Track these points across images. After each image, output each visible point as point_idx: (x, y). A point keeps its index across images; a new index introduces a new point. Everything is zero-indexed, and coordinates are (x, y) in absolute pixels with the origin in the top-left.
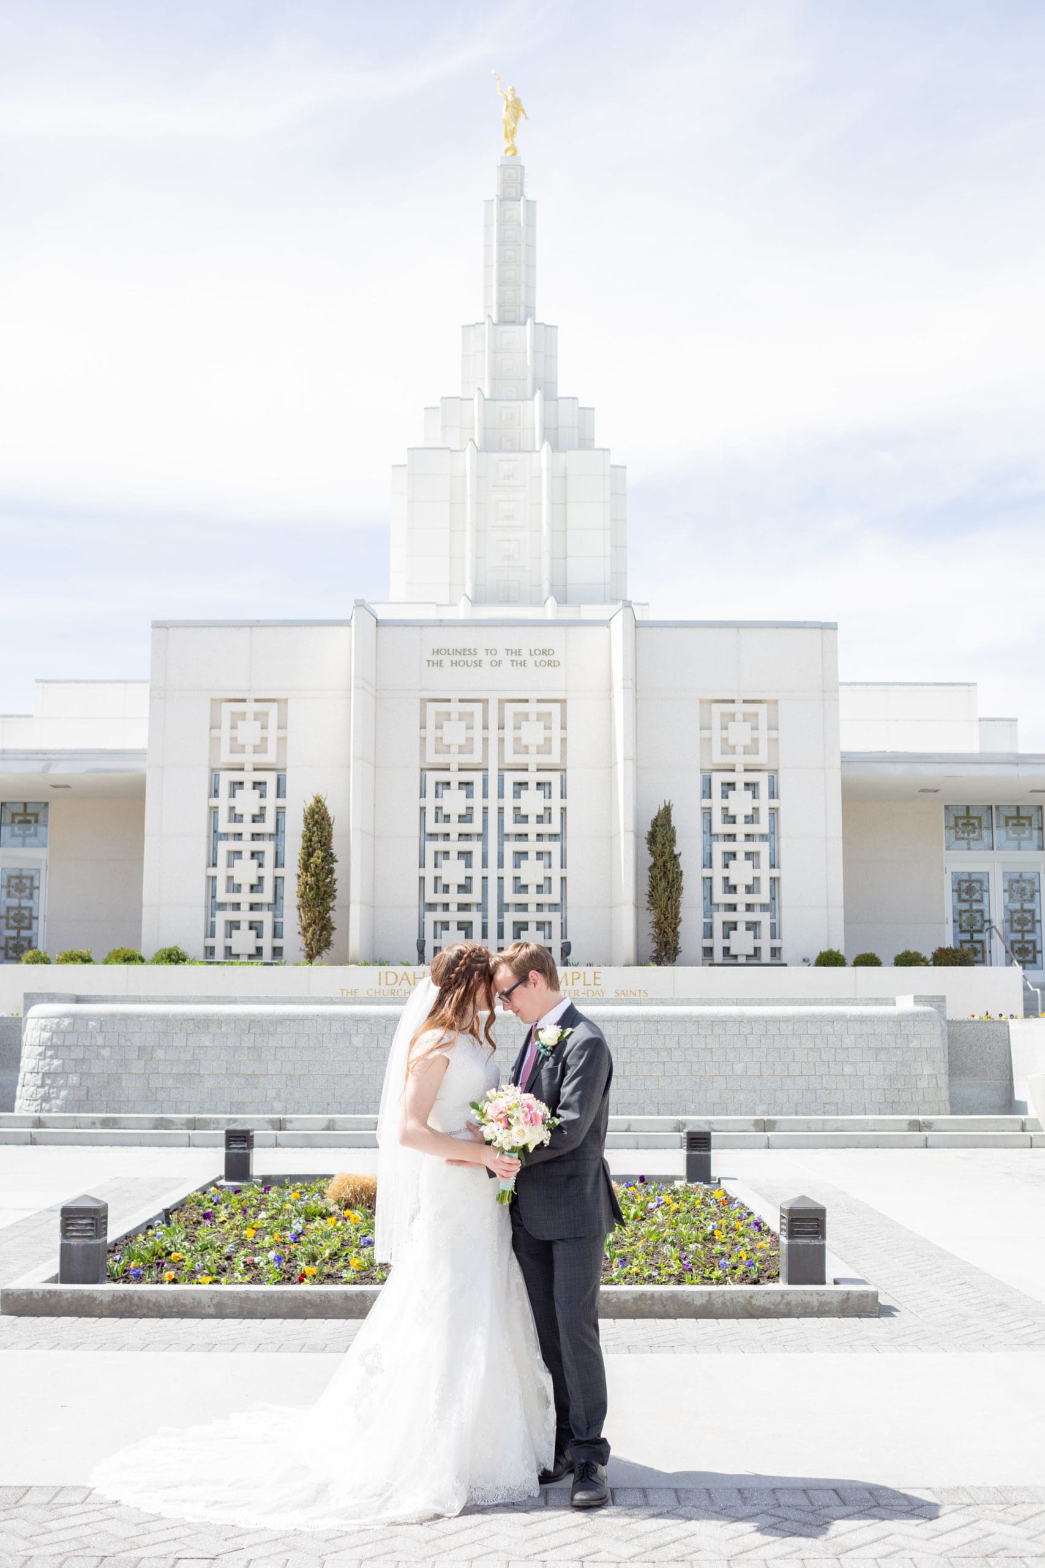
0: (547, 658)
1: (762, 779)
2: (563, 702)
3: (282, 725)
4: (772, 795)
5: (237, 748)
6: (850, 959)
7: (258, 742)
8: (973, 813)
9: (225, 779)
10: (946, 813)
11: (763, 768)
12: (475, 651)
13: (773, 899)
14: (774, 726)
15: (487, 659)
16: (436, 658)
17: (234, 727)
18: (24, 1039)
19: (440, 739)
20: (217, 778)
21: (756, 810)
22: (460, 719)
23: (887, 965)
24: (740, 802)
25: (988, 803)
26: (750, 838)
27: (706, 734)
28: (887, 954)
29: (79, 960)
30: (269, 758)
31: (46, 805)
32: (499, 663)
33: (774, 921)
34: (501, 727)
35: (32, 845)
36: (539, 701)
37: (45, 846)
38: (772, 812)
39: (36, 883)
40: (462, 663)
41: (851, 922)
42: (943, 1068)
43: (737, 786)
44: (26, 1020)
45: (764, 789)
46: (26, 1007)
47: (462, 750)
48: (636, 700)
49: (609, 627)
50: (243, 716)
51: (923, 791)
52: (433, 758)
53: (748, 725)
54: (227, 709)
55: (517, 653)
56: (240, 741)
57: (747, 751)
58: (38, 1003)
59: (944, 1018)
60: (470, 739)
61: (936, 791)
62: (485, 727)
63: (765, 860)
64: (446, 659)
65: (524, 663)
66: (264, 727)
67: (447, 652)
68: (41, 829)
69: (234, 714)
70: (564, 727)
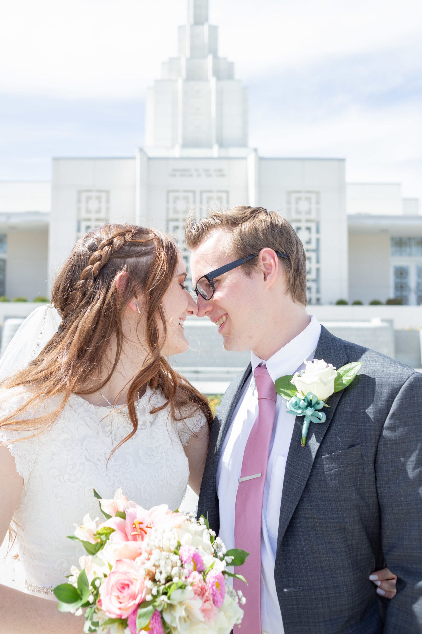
0: (221, 173)
1: (313, 226)
2: (227, 192)
3: (108, 201)
4: (318, 231)
5: (88, 211)
6: (350, 301)
7: (97, 209)
8: (403, 241)
9: (83, 224)
10: (391, 241)
11: (313, 220)
12: (190, 170)
13: (317, 277)
14: (318, 203)
15: (195, 173)
16: (174, 173)
17: (87, 202)
18: (4, 335)
19: (175, 208)
20: (80, 224)
21: (310, 239)
22: (184, 199)
23: (366, 305)
24: (304, 236)
25: (410, 237)
26: (308, 251)
27: (289, 206)
28: (366, 300)
29: (23, 301)
30: (102, 215)
31: (6, 235)
32: (200, 175)
33: (318, 287)
34: (201, 203)
35: (1, 252)
36: (217, 191)
37: (6, 252)
38: (317, 240)
39: (3, 268)
40: (184, 175)
41: (350, 287)
42: (392, 350)
43: (302, 229)
44: (5, 326)
45: (314, 230)
46: (5, 321)
47: (184, 212)
48: (259, 191)
49: (247, 161)
50: (91, 198)
51: (382, 231)
52: (172, 216)
53: (307, 202)
54: (84, 195)
55: (208, 171)
56: (90, 209)
57: (307, 213)
58: (10, 319)
59: (392, 329)
60: (188, 208)
61: (387, 231)
62: (194, 203)
63: (314, 260)
64: (178, 174)
65: (211, 175)
66: (100, 202)
67: (178, 170)
68: (4, 245)
69: (87, 197)
70: (228, 203)
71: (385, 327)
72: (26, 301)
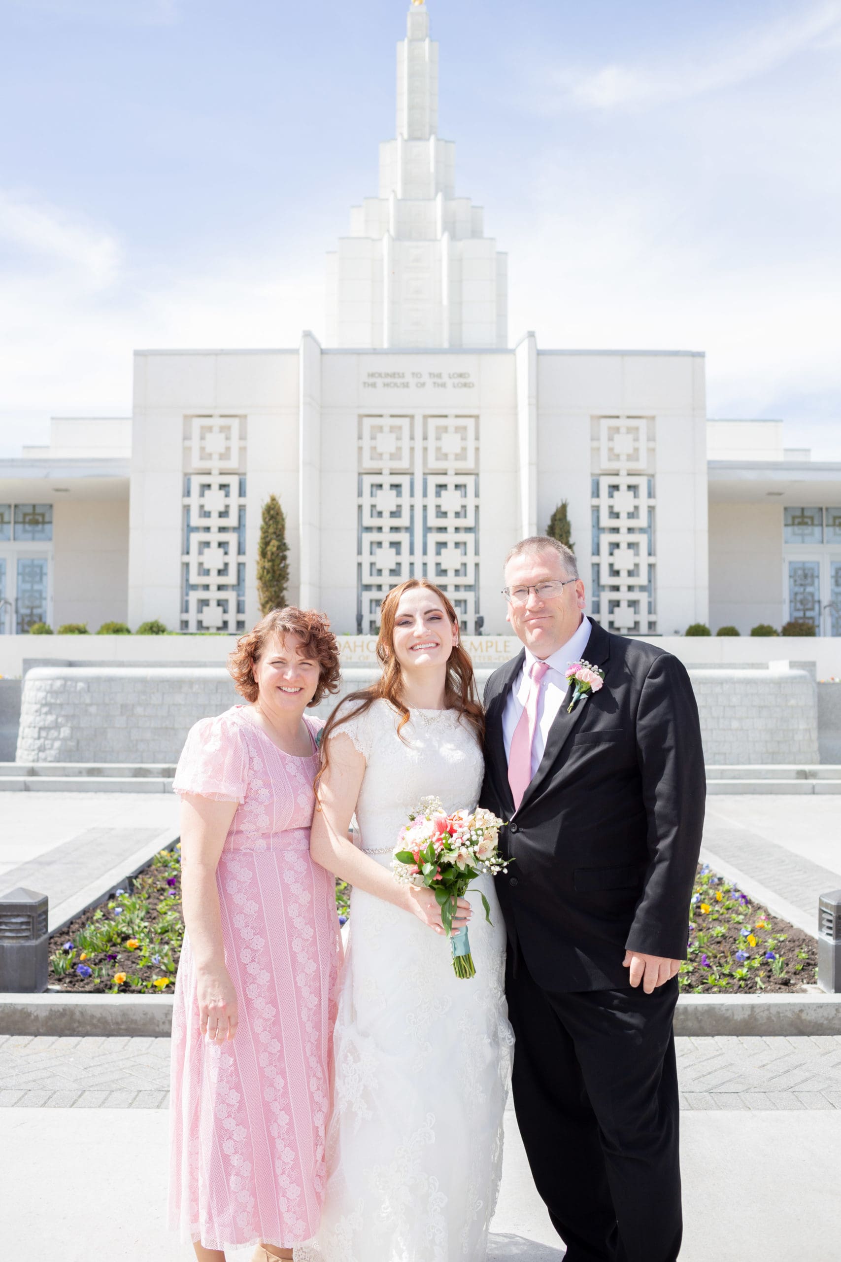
0: (463, 381)
1: (642, 482)
2: (477, 417)
3: (243, 437)
4: (651, 495)
5: (205, 455)
6: (714, 630)
7: (223, 451)
8: (807, 513)
9: (196, 482)
10: (785, 514)
11: (642, 472)
12: (403, 374)
13: (650, 581)
14: (651, 438)
15: (412, 381)
16: (371, 380)
17: (202, 438)
18: (23, 698)
19: (374, 448)
20: (189, 481)
21: (636, 508)
22: (391, 432)
23: (745, 635)
24: (623, 501)
25: (820, 505)
26: (632, 531)
27: (595, 444)
28: (745, 627)
29: (77, 632)
30: (233, 464)
31: (51, 506)
32: (423, 385)
33: (650, 600)
34: (425, 438)
35: (40, 540)
36: (457, 416)
37: (50, 539)
38: (650, 509)
39: (44, 570)
40: (392, 385)
41: (711, 601)
42: (814, 724)
43: (621, 488)
44: (25, 681)
45: (643, 491)
46: (25, 671)
47: (393, 457)
48: (538, 415)
49: (515, 355)
50: (210, 429)
51: (770, 494)
52: (369, 464)
53: (630, 437)
54: (197, 423)
55: (439, 376)
56: (208, 450)
57: (630, 458)
58: (34, 667)
59: (814, 680)
60: (399, 449)
61: (780, 494)
62: (412, 438)
63: (643, 549)
64: (379, 382)
65: (443, 385)
66: (228, 438)
67: (380, 375)
68: (47, 526)
69: (202, 428)
70: (477, 438)
71: (801, 677)
72: (82, 631)
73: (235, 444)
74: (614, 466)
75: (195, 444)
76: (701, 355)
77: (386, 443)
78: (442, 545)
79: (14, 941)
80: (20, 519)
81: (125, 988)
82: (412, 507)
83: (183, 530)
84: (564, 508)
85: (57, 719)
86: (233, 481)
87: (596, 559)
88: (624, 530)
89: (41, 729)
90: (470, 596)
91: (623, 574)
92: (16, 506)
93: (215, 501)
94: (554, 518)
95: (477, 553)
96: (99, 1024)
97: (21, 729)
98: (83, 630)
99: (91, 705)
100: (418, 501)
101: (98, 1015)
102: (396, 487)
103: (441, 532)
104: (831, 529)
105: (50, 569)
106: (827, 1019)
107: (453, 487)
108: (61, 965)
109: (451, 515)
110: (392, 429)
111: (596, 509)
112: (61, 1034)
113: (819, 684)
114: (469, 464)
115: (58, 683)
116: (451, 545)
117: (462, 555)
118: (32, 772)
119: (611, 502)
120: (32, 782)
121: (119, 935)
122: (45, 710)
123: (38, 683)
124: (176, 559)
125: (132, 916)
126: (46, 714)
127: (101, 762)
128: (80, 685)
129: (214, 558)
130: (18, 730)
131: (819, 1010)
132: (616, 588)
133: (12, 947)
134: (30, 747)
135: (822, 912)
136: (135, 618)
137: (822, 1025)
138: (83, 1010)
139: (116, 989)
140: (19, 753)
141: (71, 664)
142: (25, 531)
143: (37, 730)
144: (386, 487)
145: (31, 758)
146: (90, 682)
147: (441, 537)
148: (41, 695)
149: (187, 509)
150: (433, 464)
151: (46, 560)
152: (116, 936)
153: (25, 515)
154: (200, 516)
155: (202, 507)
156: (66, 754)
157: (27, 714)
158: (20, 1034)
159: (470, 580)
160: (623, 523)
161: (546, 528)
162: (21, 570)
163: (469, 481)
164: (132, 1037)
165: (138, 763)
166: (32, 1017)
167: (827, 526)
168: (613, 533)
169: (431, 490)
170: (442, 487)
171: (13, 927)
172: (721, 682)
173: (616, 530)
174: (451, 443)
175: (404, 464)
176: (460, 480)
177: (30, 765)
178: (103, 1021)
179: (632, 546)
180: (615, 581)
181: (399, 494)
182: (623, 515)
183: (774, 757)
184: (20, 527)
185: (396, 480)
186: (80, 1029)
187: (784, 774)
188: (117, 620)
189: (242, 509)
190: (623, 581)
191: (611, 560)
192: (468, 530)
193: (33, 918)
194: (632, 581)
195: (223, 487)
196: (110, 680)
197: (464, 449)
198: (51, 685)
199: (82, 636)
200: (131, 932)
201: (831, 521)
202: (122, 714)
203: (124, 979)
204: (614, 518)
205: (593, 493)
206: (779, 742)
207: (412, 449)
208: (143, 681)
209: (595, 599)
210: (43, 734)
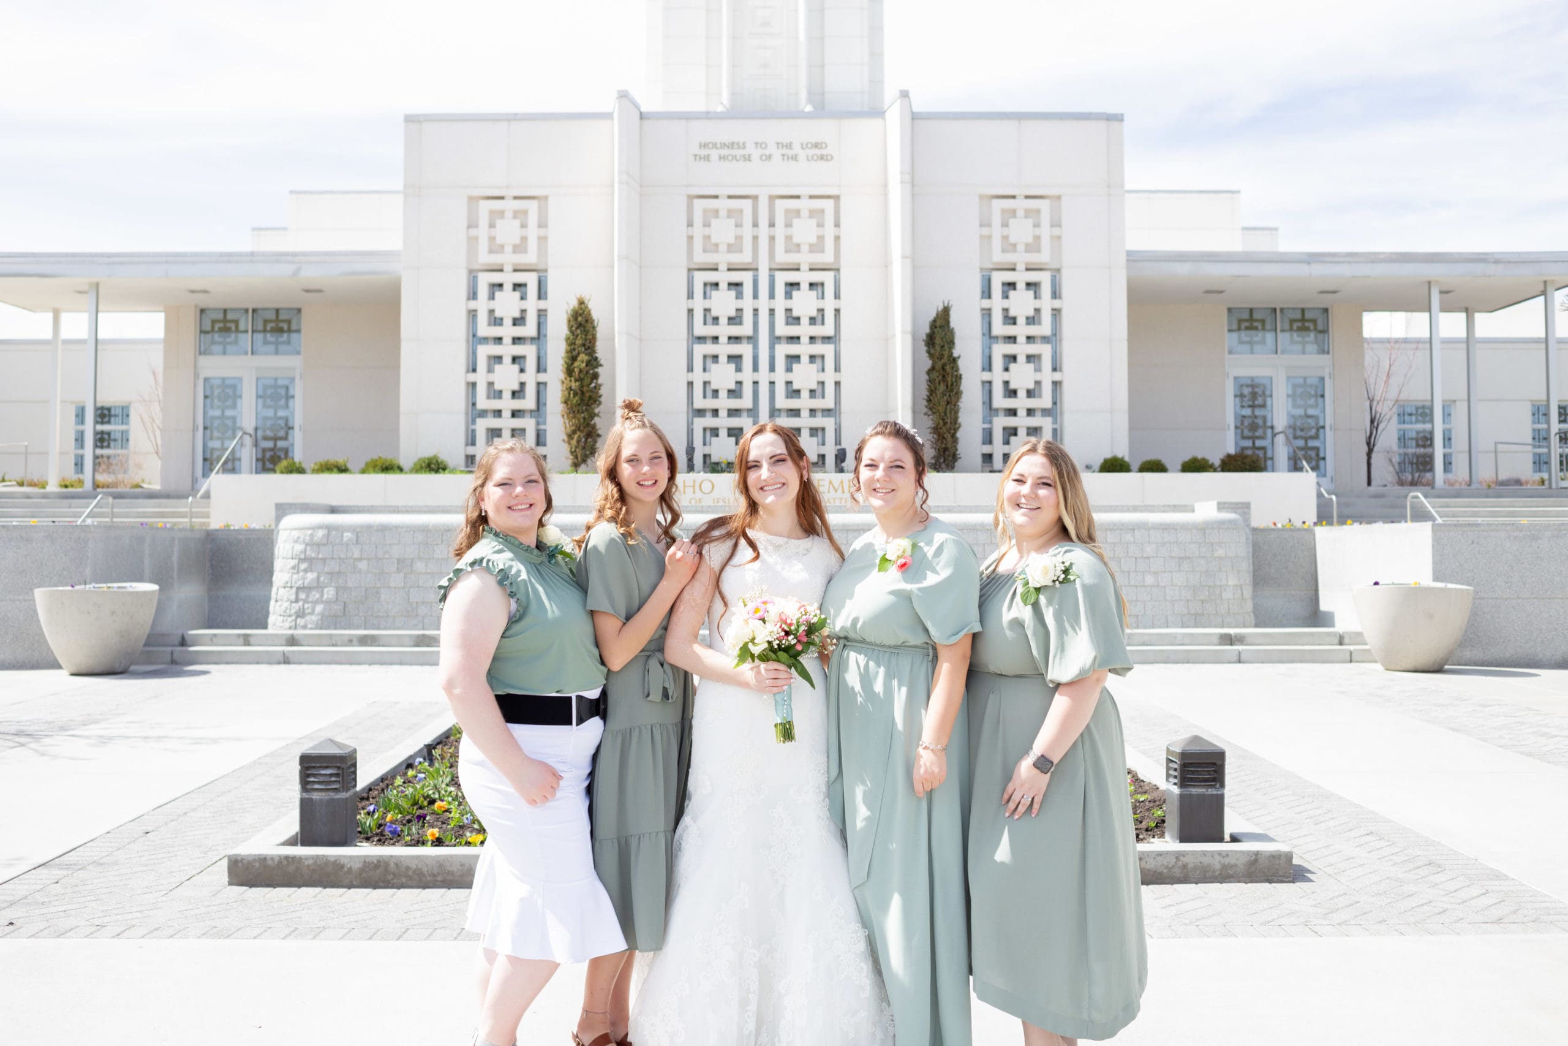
0: (819, 152)
1: (1045, 279)
2: (837, 198)
3: (542, 224)
4: (1056, 294)
5: (495, 248)
6: (1135, 465)
7: (517, 241)
8: (1256, 316)
9: (485, 280)
10: (1229, 316)
11: (1045, 267)
12: (744, 144)
13: (1055, 403)
14: (1056, 223)
15: (756, 153)
16: (703, 152)
17: (492, 226)
18: (276, 551)
19: (707, 238)
20: (475, 279)
21: (1037, 311)
22: (729, 217)
23: (1173, 471)
24: (1021, 303)
25: (1273, 306)
26: (1032, 340)
27: (985, 231)
28: (1174, 460)
29: (335, 470)
30: (530, 258)
31: (299, 310)
32: (769, 157)
33: (1055, 426)
34: (772, 225)
35: (285, 353)
36: (811, 197)
37: (298, 353)
38: (1055, 312)
39: (291, 392)
40: (730, 158)
41: (1133, 428)
42: (1247, 578)
43: (1018, 286)
44: (278, 532)
45: (1046, 289)
46: (278, 519)
47: (731, 248)
48: (913, 195)
49: (884, 119)
50: (501, 214)
51: (1207, 292)
52: (701, 258)
53: (1030, 222)
54: (485, 206)
55: (789, 146)
56: (499, 241)
57: (1029, 249)
58: (290, 513)
59: (1248, 526)
60: (739, 238)
61: (1221, 292)
62: (755, 225)
63: (1047, 363)
64: (714, 154)
65: (795, 158)
66: (523, 226)
67: (715, 146)
68: (294, 336)
69: (492, 212)
70: (837, 225)
71: (1230, 521)
72: (343, 470)
73: (533, 233)
74: (1009, 258)
75: (483, 232)
76: (1118, 118)
77: (723, 231)
78: (794, 359)
79: (324, 794)
80: (260, 327)
81: (438, 842)
82: (756, 310)
83: (468, 341)
84: (945, 312)
85: (318, 577)
86: (531, 280)
87: (986, 376)
88: (1021, 339)
89: (298, 589)
90: (829, 423)
91: (1022, 394)
92: (254, 311)
93: (508, 304)
94: (934, 325)
95: (837, 369)
96: (415, 876)
97: (274, 590)
98: (343, 468)
99: (361, 559)
100: (764, 304)
101: (414, 867)
102: (736, 286)
103: (792, 343)
104: (1287, 335)
105: (298, 390)
106: (1167, 867)
107: (807, 286)
108: (368, 824)
109: (805, 321)
110: (730, 213)
111: (987, 313)
112: (375, 886)
113: (1255, 530)
114: (827, 258)
115: (320, 533)
116: (805, 359)
117: (818, 371)
118: (292, 641)
119: (1006, 304)
120: (294, 652)
121: (425, 798)
122: (303, 566)
123: (295, 534)
124: (459, 377)
125: (436, 782)
126: (306, 571)
127: (374, 629)
128: (347, 535)
129: (507, 377)
130: (270, 591)
131: (1159, 858)
132: (1013, 412)
133: (321, 800)
134: (285, 612)
135: (1169, 761)
136: (408, 453)
137: (1161, 873)
138: (398, 861)
139: (430, 843)
140: (271, 619)
141: (333, 510)
142: (266, 342)
143: (294, 590)
144: (723, 286)
145: (287, 625)
146: (359, 532)
147: (793, 349)
148: (300, 547)
149: (473, 314)
150: (782, 258)
151: (293, 379)
152: (422, 799)
153: (266, 322)
154: (489, 324)
155: (492, 312)
156: (331, 620)
157: (281, 571)
158: (333, 886)
159: (829, 402)
160: (1021, 330)
161: (924, 337)
162: (261, 393)
163: (827, 278)
164: (449, 889)
165: (419, 629)
166: (346, 869)
167: (1282, 331)
168: (1009, 343)
169: (780, 289)
170: (793, 286)
171: (322, 779)
172: (1133, 528)
173: (1012, 339)
174: (804, 231)
175: (745, 258)
176: (816, 277)
177: (290, 632)
178: (418, 873)
179: (1032, 359)
180: (1010, 403)
181: (739, 296)
182: (1021, 321)
183: (1197, 619)
184: (259, 337)
185: (736, 277)
186: (395, 881)
187: (1206, 639)
188: (387, 455)
189: (542, 314)
190: (1021, 402)
191: (1006, 376)
192: (827, 339)
193: (343, 769)
194: (1033, 403)
195: (517, 286)
196: (383, 529)
197: (821, 238)
198: (312, 535)
199: (343, 476)
200: (437, 796)
201: (1287, 326)
202: (398, 571)
203: (437, 836)
204: (1009, 324)
205: (983, 292)
206: (1203, 601)
207: (755, 238)
208: (425, 529)
209: (987, 426)
210: (302, 596)
